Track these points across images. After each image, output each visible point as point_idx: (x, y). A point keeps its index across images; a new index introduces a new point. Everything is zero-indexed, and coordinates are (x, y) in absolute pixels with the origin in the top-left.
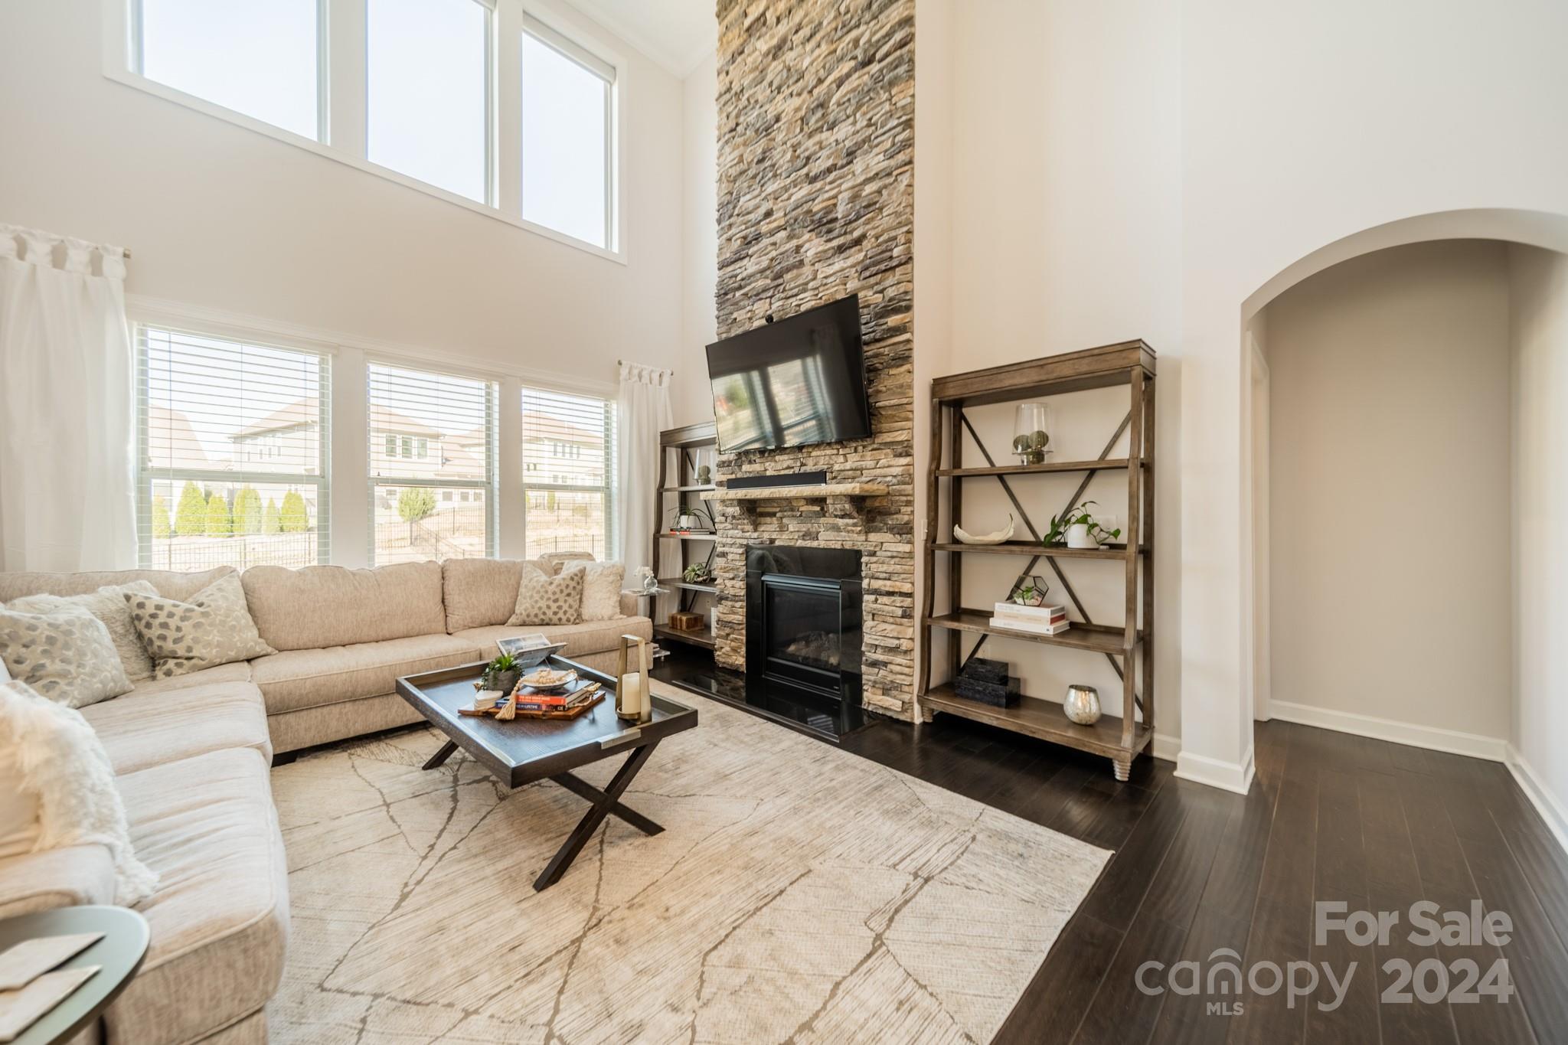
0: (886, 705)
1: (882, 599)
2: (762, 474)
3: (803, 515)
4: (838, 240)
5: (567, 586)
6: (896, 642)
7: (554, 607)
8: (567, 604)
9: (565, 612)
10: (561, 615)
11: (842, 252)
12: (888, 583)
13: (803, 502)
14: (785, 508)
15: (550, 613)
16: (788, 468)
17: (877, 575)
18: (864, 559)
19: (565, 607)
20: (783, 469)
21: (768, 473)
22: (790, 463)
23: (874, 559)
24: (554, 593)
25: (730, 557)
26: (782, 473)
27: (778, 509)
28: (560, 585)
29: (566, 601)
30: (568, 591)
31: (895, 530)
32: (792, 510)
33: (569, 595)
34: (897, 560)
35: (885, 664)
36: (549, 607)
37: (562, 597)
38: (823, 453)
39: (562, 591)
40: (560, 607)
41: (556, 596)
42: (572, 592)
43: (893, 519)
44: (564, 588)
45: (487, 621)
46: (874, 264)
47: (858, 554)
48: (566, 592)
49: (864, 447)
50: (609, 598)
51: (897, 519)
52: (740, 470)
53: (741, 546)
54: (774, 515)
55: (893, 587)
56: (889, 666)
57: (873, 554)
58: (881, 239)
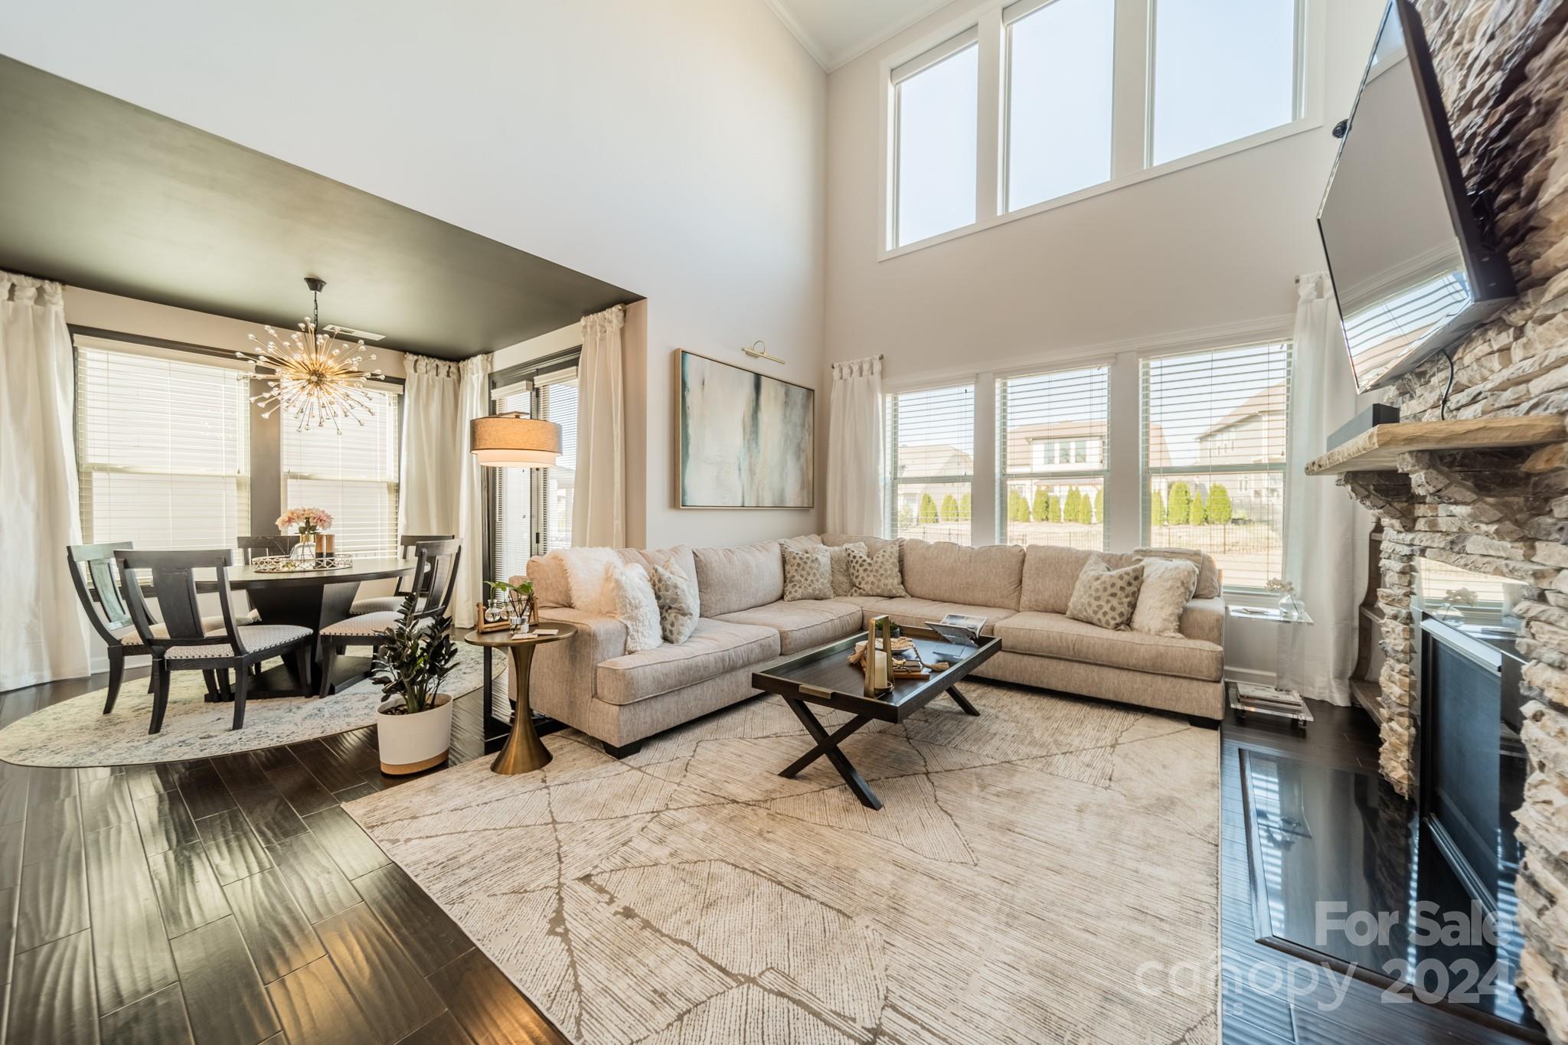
5: (1113, 585)
7: (1095, 603)
8: (1110, 605)
9: (1105, 614)
10: (1100, 615)
15: (1090, 611)
19: (1106, 608)
24: (1097, 590)
28: (1105, 582)
29: (1108, 601)
30: (1114, 590)
33: (1114, 595)
36: (1090, 605)
37: (1105, 596)
39: (1105, 589)
40: (1100, 607)
41: (1098, 594)
42: (1119, 593)
44: (1109, 587)
45: (1050, 607)
48: (1110, 591)
50: (1162, 608)
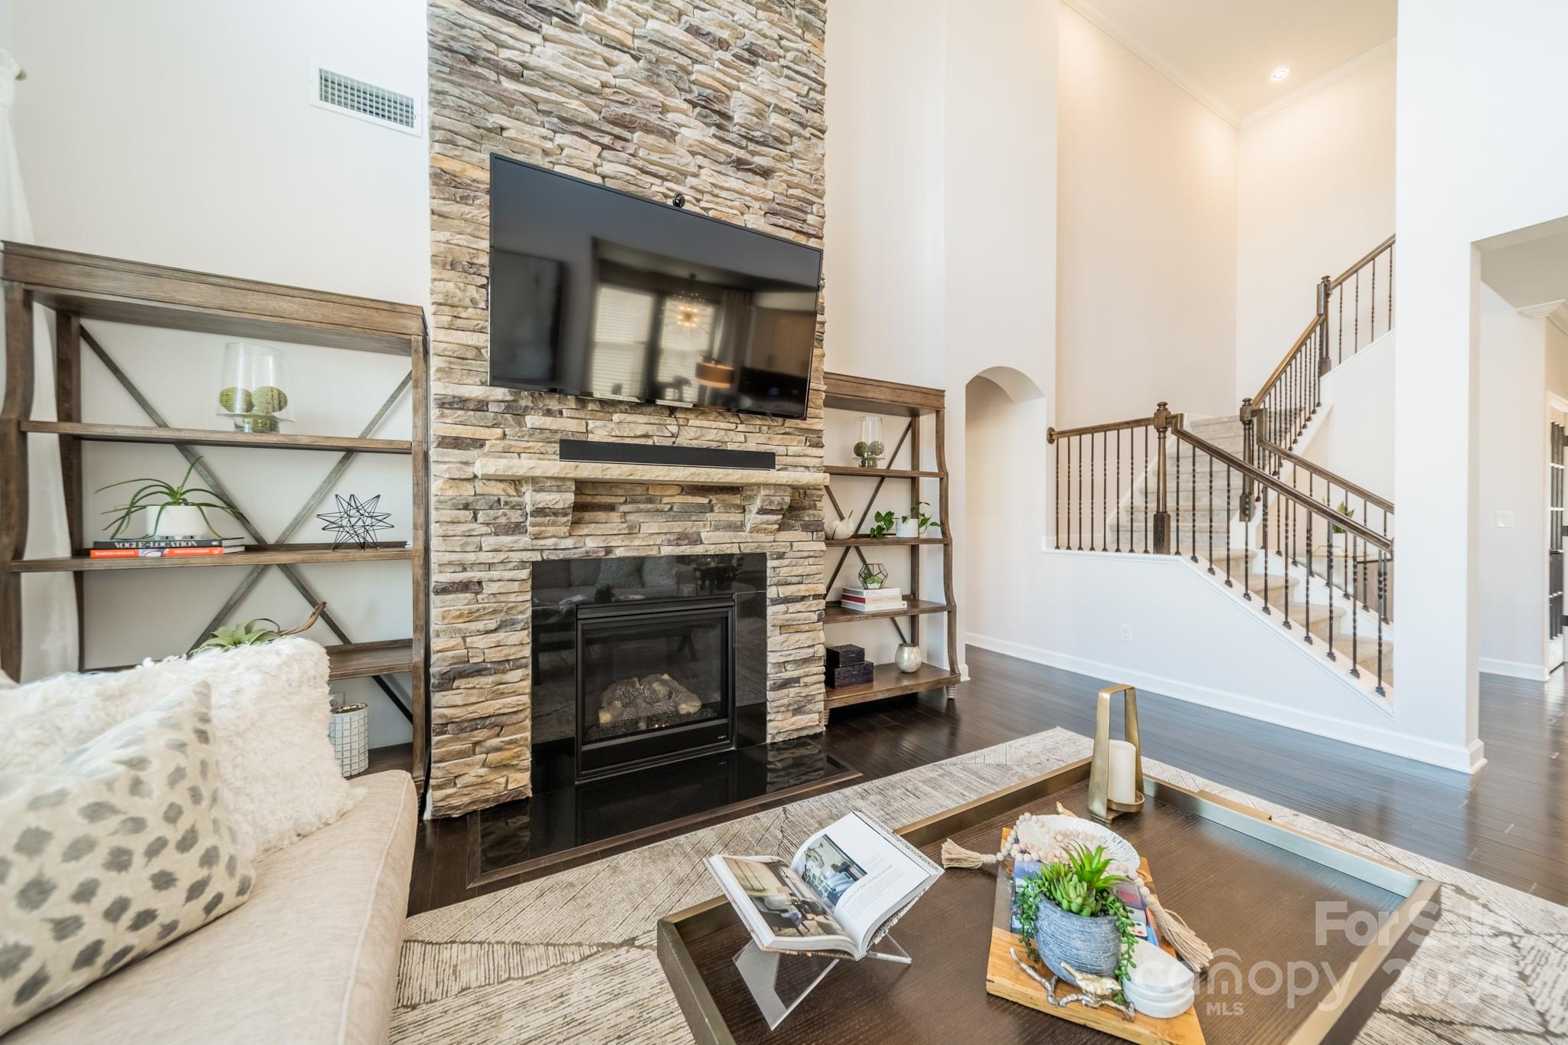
0: (802, 724)
1: (793, 607)
2: (582, 438)
3: (675, 509)
4: (731, 147)
6: (811, 650)
11: (738, 169)
12: (802, 587)
13: (675, 490)
14: (639, 498)
16: (646, 436)
17: (789, 579)
18: (770, 564)
20: (635, 437)
21: (592, 438)
22: (649, 429)
23: (785, 562)
25: (489, 589)
26: (628, 441)
27: (622, 499)
31: (812, 527)
32: (650, 501)
34: (811, 560)
35: (797, 680)
38: (714, 425)
43: (809, 515)
46: (786, 216)
47: (761, 558)
49: (769, 427)
51: (814, 515)
52: (521, 424)
53: (523, 564)
54: (611, 508)
55: (808, 590)
56: (802, 680)
57: (781, 556)
58: (791, 191)
